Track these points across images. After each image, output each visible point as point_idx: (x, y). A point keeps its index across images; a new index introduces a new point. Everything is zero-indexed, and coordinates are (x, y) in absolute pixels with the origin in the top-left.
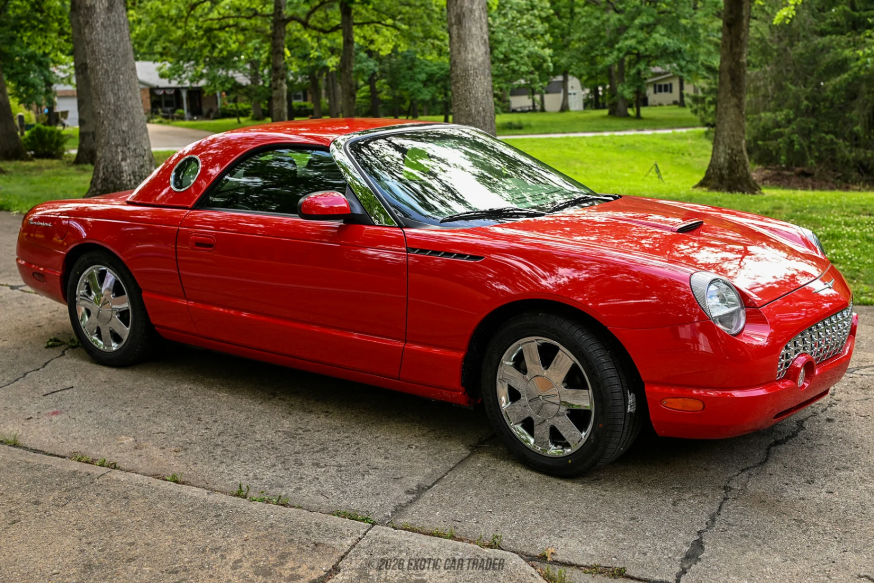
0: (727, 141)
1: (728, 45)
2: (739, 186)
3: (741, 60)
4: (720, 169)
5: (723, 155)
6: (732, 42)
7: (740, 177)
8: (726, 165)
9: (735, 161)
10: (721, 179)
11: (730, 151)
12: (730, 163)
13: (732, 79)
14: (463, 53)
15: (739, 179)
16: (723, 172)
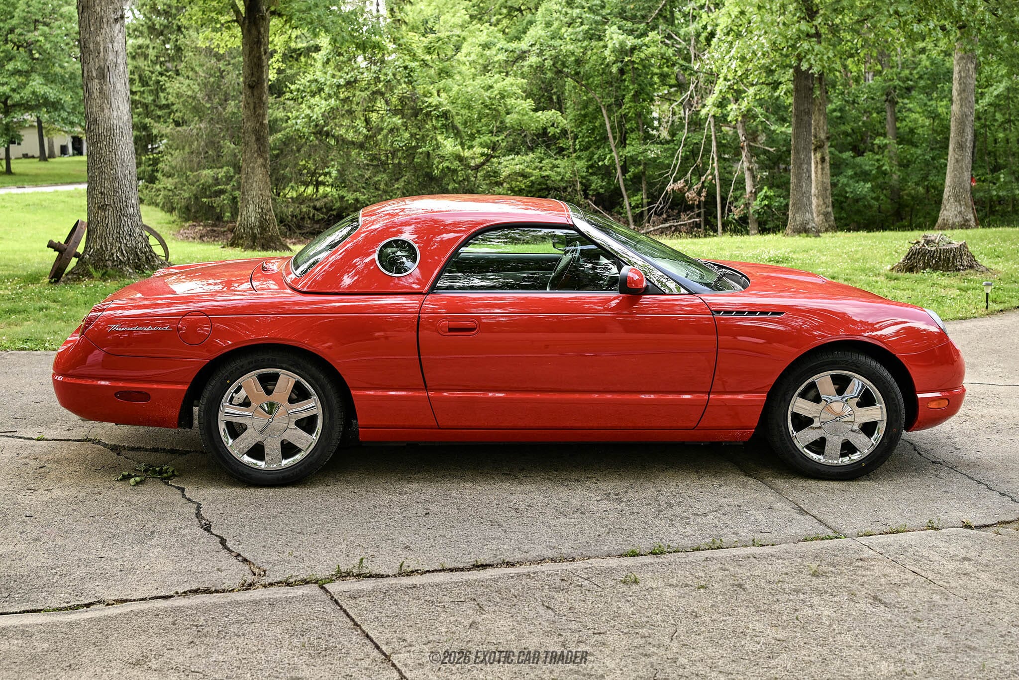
0: (256, 200)
1: (252, 107)
2: (272, 245)
3: (264, 122)
4: (252, 228)
5: (253, 214)
6: (255, 103)
7: (272, 235)
8: (258, 223)
9: (266, 220)
10: (254, 237)
11: (260, 210)
12: (261, 222)
13: (257, 140)
14: (106, 111)
15: (271, 237)
16: (256, 231)
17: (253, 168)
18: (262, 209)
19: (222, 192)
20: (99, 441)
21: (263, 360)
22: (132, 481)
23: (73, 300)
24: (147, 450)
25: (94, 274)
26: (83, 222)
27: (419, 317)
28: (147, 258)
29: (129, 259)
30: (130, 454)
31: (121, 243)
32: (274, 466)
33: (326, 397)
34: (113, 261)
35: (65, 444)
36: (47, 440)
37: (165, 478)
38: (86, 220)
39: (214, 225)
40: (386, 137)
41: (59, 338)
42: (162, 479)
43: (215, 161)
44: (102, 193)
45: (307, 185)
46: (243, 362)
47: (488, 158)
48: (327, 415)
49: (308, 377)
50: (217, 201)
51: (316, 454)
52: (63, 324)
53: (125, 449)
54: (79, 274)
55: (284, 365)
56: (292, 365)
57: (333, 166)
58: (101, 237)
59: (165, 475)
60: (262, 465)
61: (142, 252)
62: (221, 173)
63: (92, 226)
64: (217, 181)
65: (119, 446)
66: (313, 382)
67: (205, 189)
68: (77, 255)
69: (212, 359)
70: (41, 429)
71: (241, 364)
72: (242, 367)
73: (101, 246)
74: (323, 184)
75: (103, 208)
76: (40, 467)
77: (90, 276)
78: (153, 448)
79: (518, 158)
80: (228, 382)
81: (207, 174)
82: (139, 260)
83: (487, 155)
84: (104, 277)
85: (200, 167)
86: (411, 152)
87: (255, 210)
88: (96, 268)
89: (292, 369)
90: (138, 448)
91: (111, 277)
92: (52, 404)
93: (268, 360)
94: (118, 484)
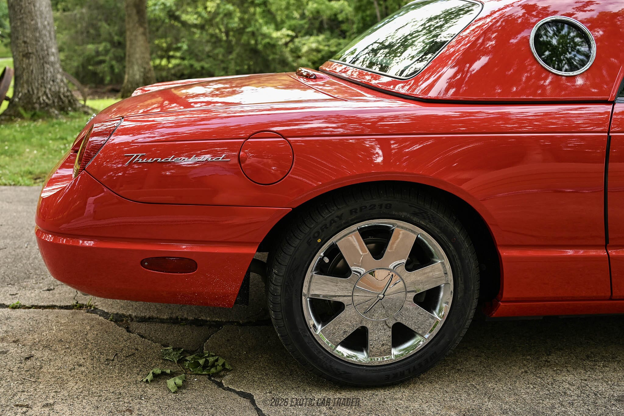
0: (139, 62)
4: (137, 85)
5: (138, 73)
8: (142, 81)
9: (147, 78)
11: (143, 70)
12: (144, 79)
13: (138, 12)
17: (136, 36)
18: (145, 68)
19: (103, 62)
20: (95, 309)
21: (373, 207)
22: (171, 383)
23: (11, 137)
24: (162, 321)
25: (25, 115)
26: (9, 70)
27: (610, 137)
28: (69, 101)
29: (54, 102)
30: (143, 328)
31: (45, 87)
32: (379, 360)
33: (461, 259)
34: (40, 104)
35: (51, 314)
36: (25, 307)
37: (214, 375)
38: (12, 68)
39: (96, 87)
40: (222, 19)
41: (7, 172)
42: (210, 376)
43: (96, 38)
44: (25, 42)
45: (161, 58)
46: (343, 210)
47: (292, 39)
48: (461, 286)
49: (437, 231)
50: (101, 68)
51: (442, 342)
52: (7, 158)
53: (132, 320)
54: (10, 115)
55: (404, 214)
56: (415, 214)
57: (184, 42)
58: (27, 82)
59: (213, 370)
60: (361, 357)
61: (64, 96)
62: (101, 48)
63: (19, 72)
64: (98, 53)
65: (123, 315)
66: (445, 238)
67: (89, 60)
68: (7, 99)
69: (295, 206)
70: (14, 290)
71: (339, 213)
72: (340, 217)
73: (28, 91)
74: (173, 57)
75: (27, 55)
76: (27, 359)
77: (22, 117)
78: (171, 318)
79: (312, 39)
80: (319, 241)
81: (91, 47)
82: (63, 102)
83: (291, 36)
84: (34, 117)
85: (84, 43)
86: (240, 32)
87: (139, 70)
88: (25, 110)
89: (415, 219)
90: (149, 318)
91: (39, 117)
92: (18, 251)
93: (381, 206)
94: (151, 390)
